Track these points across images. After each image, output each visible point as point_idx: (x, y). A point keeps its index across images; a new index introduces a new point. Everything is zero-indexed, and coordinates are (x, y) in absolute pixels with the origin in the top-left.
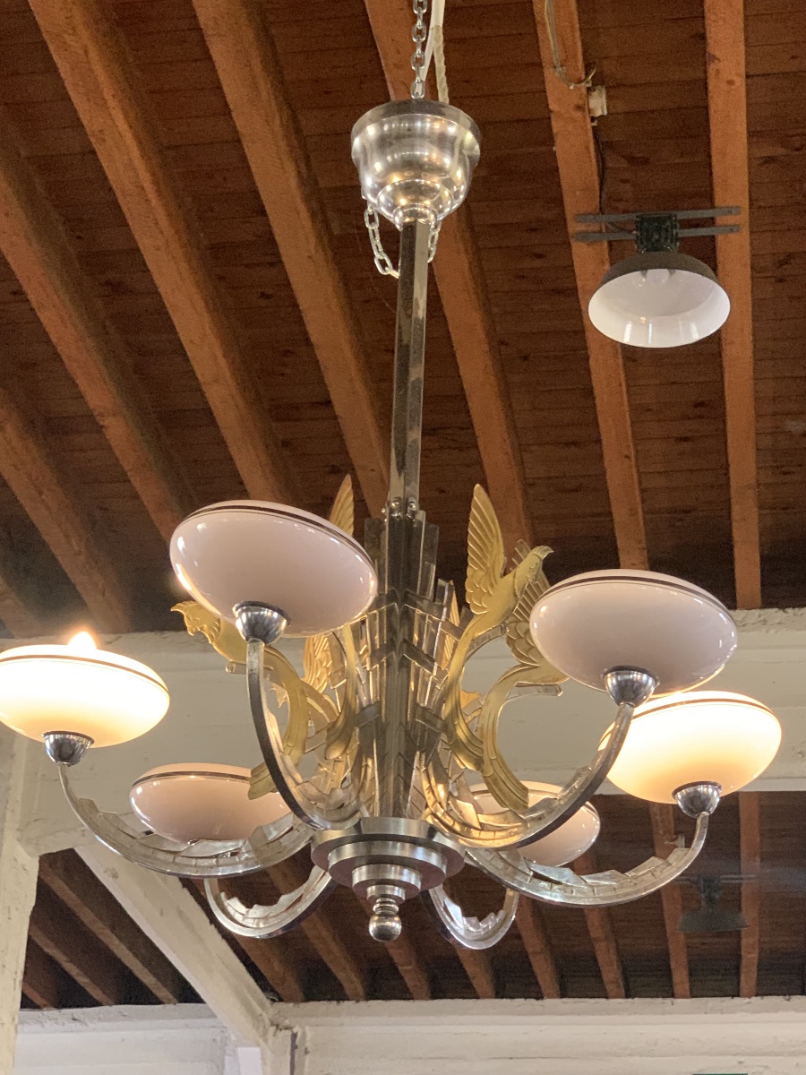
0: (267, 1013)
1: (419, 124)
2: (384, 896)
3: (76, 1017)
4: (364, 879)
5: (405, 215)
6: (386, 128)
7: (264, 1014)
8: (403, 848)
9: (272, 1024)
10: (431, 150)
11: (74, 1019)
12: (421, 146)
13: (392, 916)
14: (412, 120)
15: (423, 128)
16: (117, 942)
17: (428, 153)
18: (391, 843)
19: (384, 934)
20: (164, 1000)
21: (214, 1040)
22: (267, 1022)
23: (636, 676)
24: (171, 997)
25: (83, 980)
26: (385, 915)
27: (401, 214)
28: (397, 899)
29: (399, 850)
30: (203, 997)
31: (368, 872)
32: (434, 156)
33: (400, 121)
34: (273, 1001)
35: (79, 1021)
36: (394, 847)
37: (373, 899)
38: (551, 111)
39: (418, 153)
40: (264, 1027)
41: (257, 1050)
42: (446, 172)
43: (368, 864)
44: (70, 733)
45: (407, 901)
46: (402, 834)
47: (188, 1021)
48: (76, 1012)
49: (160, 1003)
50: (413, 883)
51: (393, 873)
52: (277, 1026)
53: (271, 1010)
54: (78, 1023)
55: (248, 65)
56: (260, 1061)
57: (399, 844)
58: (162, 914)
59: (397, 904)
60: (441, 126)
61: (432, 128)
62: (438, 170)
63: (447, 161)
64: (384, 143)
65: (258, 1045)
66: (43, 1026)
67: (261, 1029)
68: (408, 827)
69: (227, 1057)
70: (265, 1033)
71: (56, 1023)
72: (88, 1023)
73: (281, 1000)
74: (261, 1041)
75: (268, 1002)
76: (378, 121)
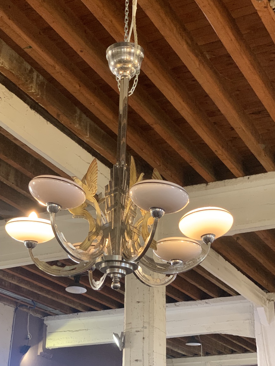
0: (265, 296)
1: (123, 50)
2: (115, 277)
3: (207, 302)
4: (109, 272)
5: (121, 77)
6: (114, 51)
7: (264, 297)
8: (118, 263)
9: (267, 300)
10: (127, 56)
11: (206, 303)
12: (124, 55)
13: (117, 282)
14: (121, 49)
15: (124, 51)
16: (212, 279)
17: (126, 57)
18: (115, 262)
19: (115, 287)
20: (232, 295)
21: (250, 306)
22: (266, 300)
23: (158, 210)
24: (234, 294)
25: (205, 291)
26: (116, 282)
27: (120, 76)
28: (119, 278)
29: (117, 264)
30: (240, 293)
31: (110, 270)
32: (128, 58)
33: (118, 49)
34: (267, 292)
35: (208, 303)
36: (116, 263)
37: (113, 277)
38: (256, 10)
39: (123, 58)
40: (265, 301)
41: (263, 308)
42: (132, 62)
43: (110, 268)
44: (30, 241)
45: (122, 278)
46: (117, 259)
47: (241, 301)
48: (207, 300)
49: (232, 296)
50: (123, 273)
51: (116, 270)
52: (269, 300)
53: (266, 295)
54: (208, 304)
55: (160, 16)
56: (264, 312)
57: (117, 262)
58: (218, 269)
59: (119, 279)
60: (129, 50)
61: (127, 51)
62: (130, 62)
63: (132, 59)
64: (113, 56)
65: (263, 307)
66: (197, 306)
67: (263, 301)
68: (119, 258)
69: (254, 311)
70: (265, 302)
71: (201, 304)
72: (211, 303)
73: (269, 292)
74: (264, 305)
75: (265, 293)
76: (111, 49)
